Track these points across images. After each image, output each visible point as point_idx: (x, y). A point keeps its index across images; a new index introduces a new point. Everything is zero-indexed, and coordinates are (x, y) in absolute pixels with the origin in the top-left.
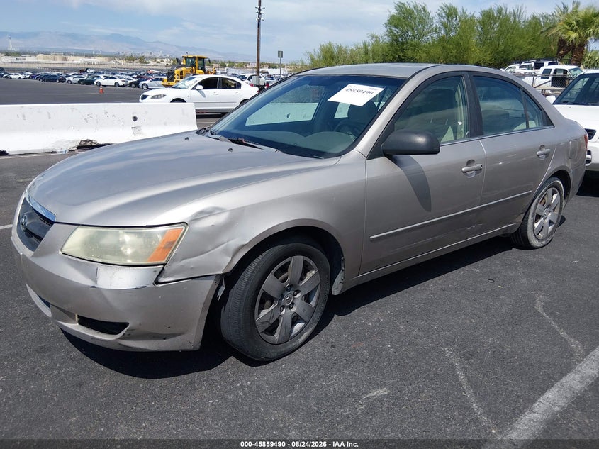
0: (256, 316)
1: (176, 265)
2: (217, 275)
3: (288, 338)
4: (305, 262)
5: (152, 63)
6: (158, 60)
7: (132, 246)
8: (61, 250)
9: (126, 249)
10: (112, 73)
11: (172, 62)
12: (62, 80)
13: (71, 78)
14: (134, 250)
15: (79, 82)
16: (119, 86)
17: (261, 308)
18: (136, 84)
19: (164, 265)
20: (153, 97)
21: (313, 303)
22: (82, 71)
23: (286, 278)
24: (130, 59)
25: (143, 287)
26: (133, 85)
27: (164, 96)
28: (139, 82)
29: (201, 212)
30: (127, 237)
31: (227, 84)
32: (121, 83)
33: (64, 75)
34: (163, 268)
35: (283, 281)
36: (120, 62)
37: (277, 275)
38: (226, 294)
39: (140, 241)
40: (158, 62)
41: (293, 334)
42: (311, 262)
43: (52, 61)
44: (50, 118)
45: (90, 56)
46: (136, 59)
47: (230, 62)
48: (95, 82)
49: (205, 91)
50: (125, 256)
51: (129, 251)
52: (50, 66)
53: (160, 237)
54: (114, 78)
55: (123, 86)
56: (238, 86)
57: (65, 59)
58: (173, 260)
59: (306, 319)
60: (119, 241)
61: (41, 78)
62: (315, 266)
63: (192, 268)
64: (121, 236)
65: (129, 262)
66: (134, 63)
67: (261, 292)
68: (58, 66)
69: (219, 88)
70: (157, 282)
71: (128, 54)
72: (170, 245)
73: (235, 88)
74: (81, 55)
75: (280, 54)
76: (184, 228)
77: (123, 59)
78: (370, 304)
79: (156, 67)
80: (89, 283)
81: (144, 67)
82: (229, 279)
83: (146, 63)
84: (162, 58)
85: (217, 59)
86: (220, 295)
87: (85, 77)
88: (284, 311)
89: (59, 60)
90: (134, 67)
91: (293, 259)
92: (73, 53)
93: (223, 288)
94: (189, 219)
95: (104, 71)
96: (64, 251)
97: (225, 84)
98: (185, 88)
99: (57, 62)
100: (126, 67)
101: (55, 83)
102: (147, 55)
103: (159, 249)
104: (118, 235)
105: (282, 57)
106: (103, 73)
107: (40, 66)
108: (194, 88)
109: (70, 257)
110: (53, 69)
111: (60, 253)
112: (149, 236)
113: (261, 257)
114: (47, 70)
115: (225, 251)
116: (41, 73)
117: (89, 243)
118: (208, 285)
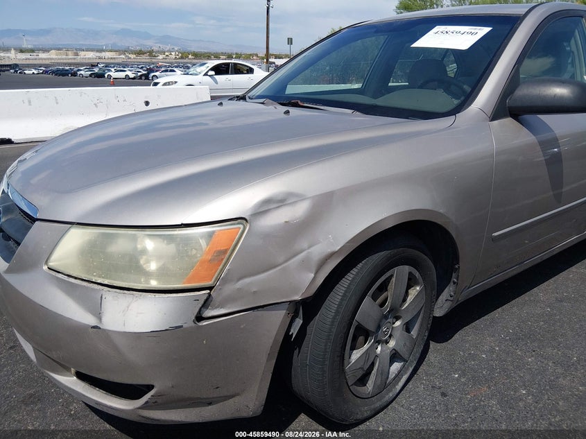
0: (346, 362)
1: (229, 289)
2: (290, 302)
3: (384, 385)
4: (410, 274)
5: (161, 57)
6: (167, 54)
7: (159, 257)
8: (46, 263)
9: (148, 262)
10: (122, 66)
11: (180, 55)
12: (74, 74)
13: (82, 72)
14: (161, 263)
15: (91, 75)
16: (130, 79)
17: (353, 348)
18: (146, 76)
19: (210, 288)
20: (165, 84)
21: (414, 333)
22: (92, 66)
23: (386, 300)
24: (140, 53)
25: (177, 327)
26: (143, 78)
27: (176, 82)
28: (148, 74)
29: (267, 202)
30: (149, 243)
31: (239, 70)
32: (132, 76)
33: (75, 69)
34: (209, 294)
35: (382, 305)
36: (130, 56)
37: (374, 298)
38: (303, 331)
39: (171, 249)
40: (167, 56)
41: (389, 380)
42: (417, 274)
43: (64, 57)
44: (57, 103)
45: (101, 51)
46: (145, 53)
47: (236, 54)
48: (106, 75)
49: (216, 77)
50: (148, 275)
51: (153, 266)
52: (62, 61)
53: (203, 243)
54: (125, 71)
55: (134, 78)
56: (250, 71)
57: (77, 54)
58: (226, 281)
59: (406, 357)
60: (136, 248)
61: (53, 72)
62: (421, 280)
63: (255, 292)
64: (139, 240)
65: (154, 284)
66: (144, 57)
67: (355, 324)
68: (70, 61)
69: (232, 74)
70: (199, 318)
71: (138, 48)
72: (221, 255)
73: (248, 73)
74: (92, 50)
75: (290, 41)
76: (241, 226)
77: (132, 54)
78: (473, 324)
79: (165, 61)
80: (89, 320)
81: (154, 61)
82: (309, 307)
83: (155, 56)
84: (170, 52)
85: (224, 51)
86: (294, 331)
87: (96, 70)
88: (379, 348)
89: (71, 55)
90: (144, 60)
91: (396, 271)
92: (84, 48)
93: (299, 322)
94: (249, 213)
95: (115, 65)
96: (51, 264)
97: (238, 70)
98: (196, 75)
99: (70, 57)
100: (136, 60)
101: (67, 77)
102: (155, 49)
103: (203, 262)
104: (134, 238)
105: (291, 44)
106: (114, 67)
107: (53, 61)
108: (206, 74)
109: (60, 276)
110: (65, 64)
111: (45, 268)
112: (186, 241)
113: (354, 271)
114: (59, 65)
115: (304, 264)
116: (54, 68)
117: (90, 252)
118: (278, 318)
